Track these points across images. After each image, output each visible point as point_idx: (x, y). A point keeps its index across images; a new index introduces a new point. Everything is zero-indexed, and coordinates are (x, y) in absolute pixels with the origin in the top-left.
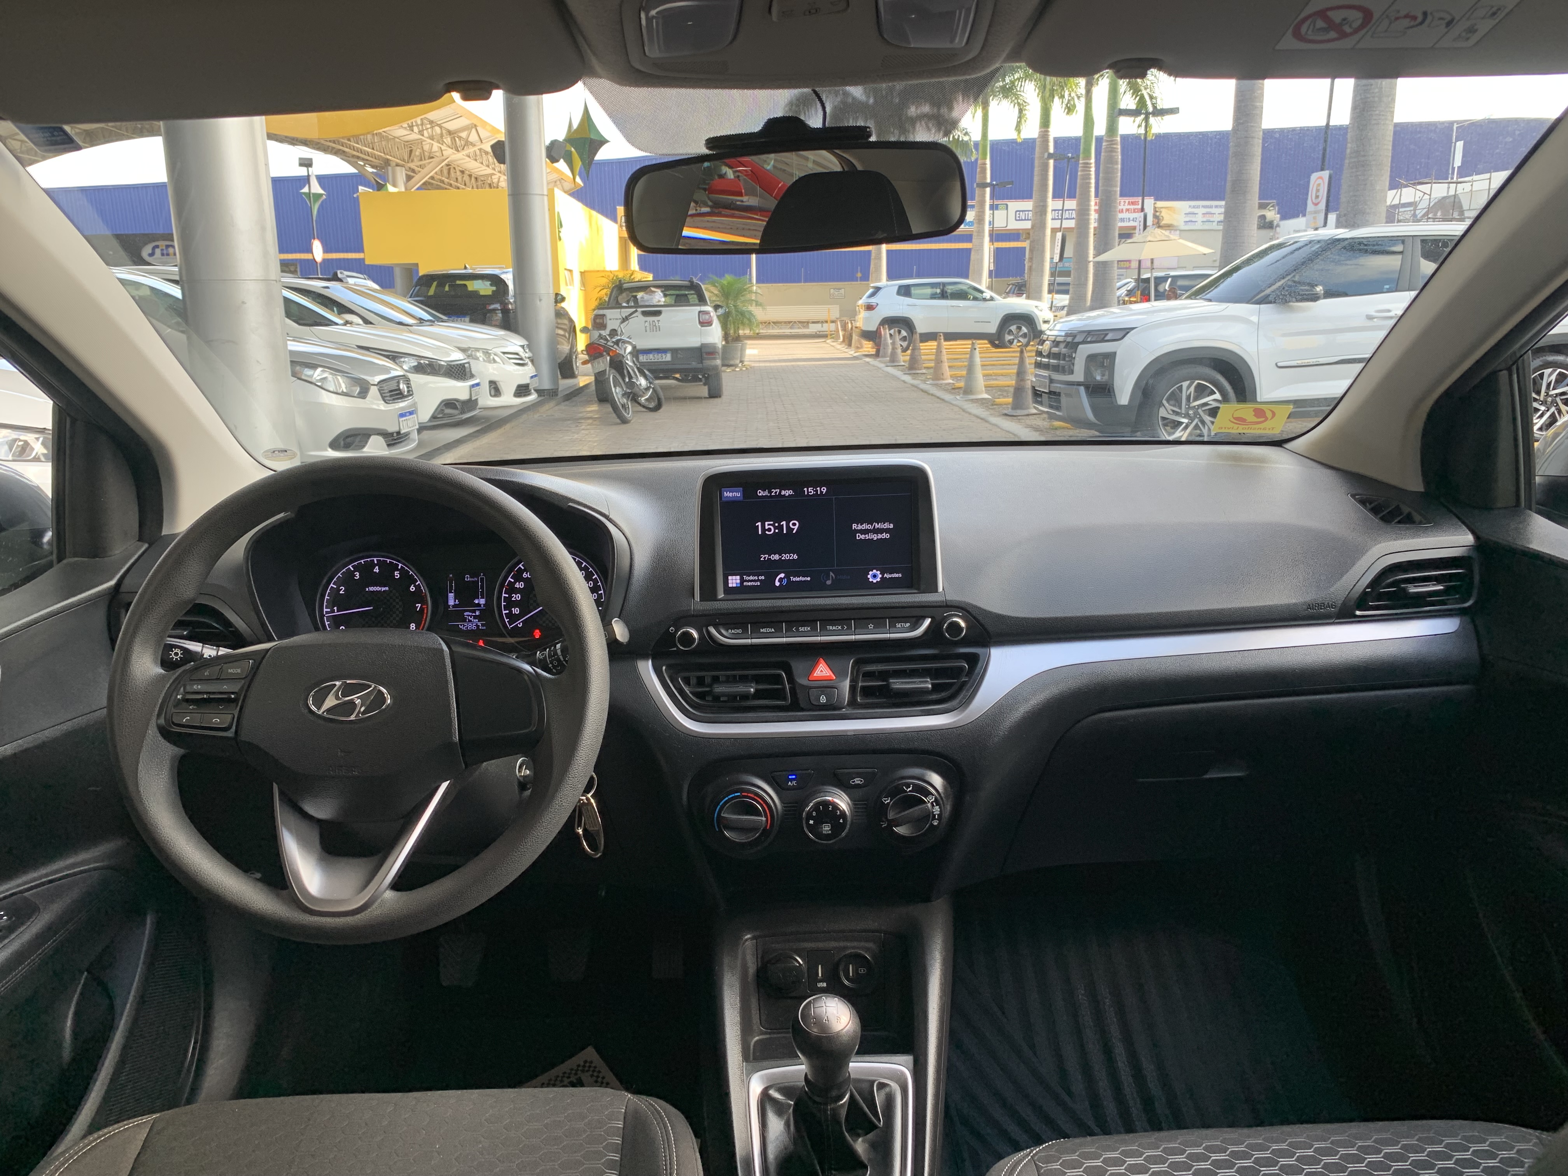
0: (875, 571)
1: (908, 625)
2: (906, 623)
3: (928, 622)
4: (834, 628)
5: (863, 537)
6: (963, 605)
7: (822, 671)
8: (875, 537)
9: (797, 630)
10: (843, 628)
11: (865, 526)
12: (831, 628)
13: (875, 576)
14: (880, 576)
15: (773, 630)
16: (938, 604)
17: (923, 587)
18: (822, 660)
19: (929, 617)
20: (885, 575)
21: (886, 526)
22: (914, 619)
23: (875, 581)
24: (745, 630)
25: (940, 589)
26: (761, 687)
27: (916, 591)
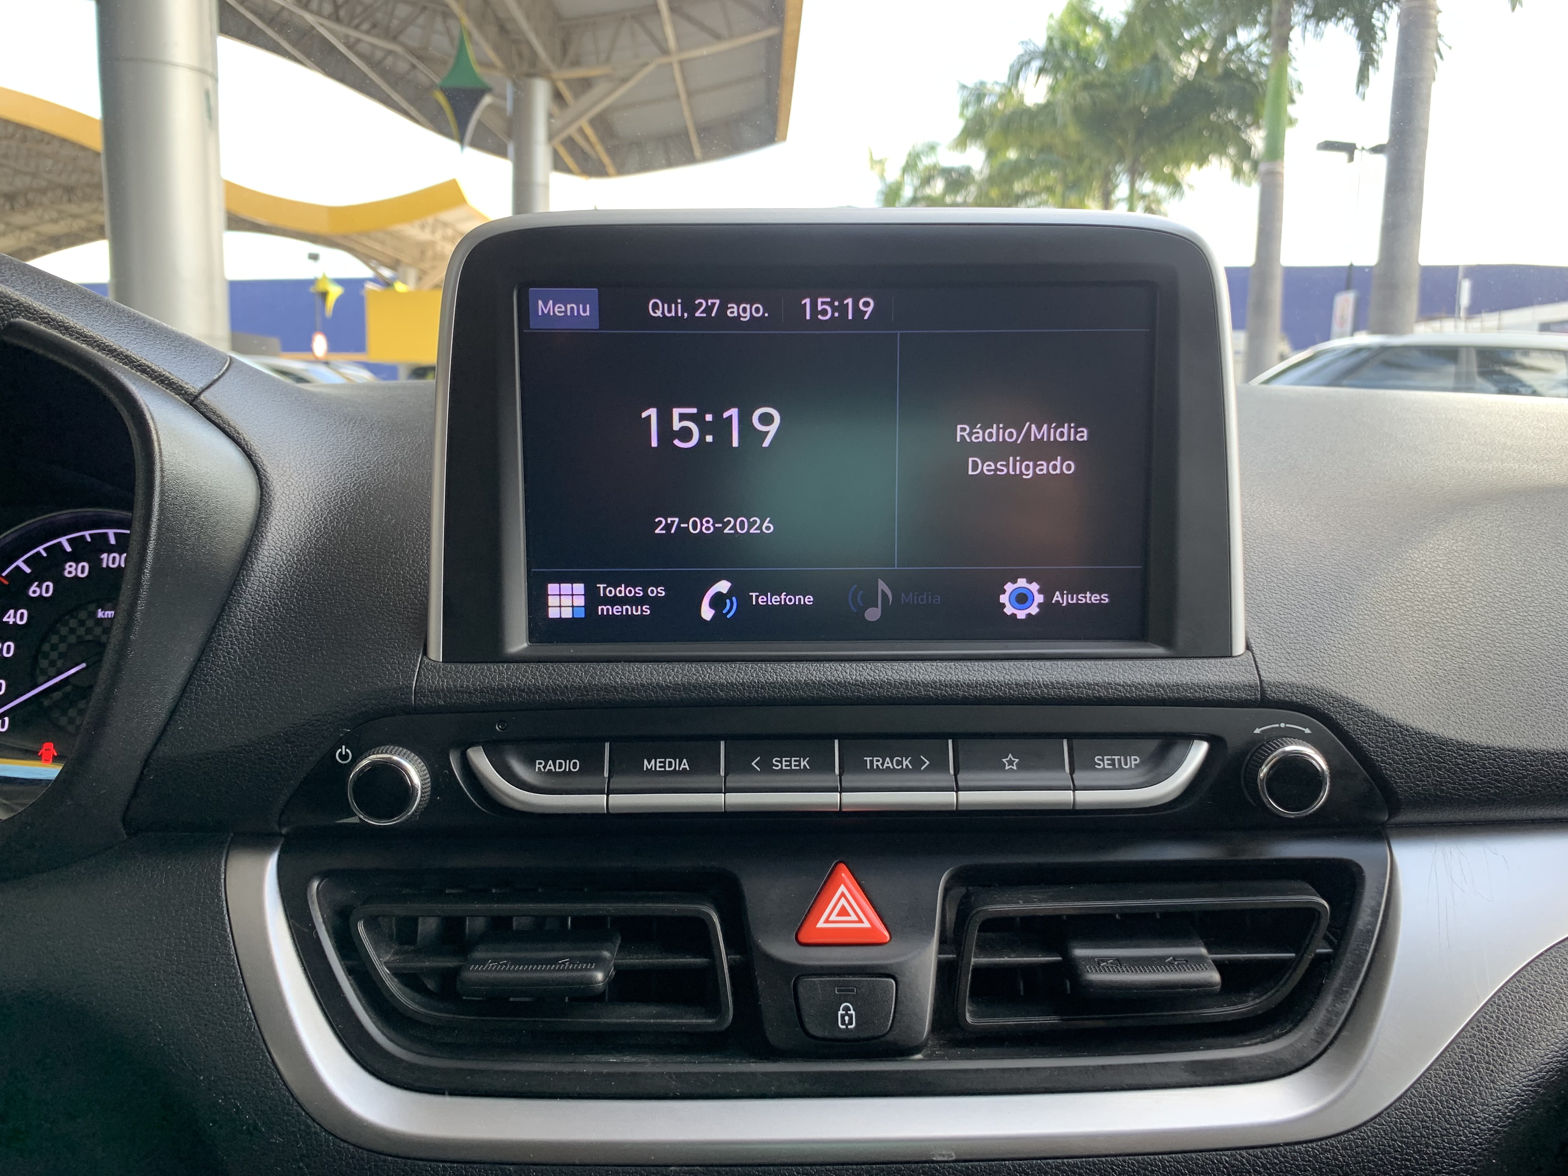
0: (1022, 582)
1: (1134, 760)
2: (1126, 754)
3: (1199, 751)
4: (888, 763)
5: (987, 468)
6: (1314, 702)
7: (843, 912)
8: (1027, 470)
9: (766, 767)
10: (917, 764)
11: (995, 434)
12: (877, 762)
13: (1022, 599)
14: (1039, 598)
15: (685, 765)
16: (1235, 695)
17: (1182, 636)
18: (844, 873)
19: (1202, 738)
20: (1057, 596)
21: (1065, 433)
22: (1152, 745)
23: (1021, 615)
24: (591, 766)
25: (1239, 647)
26: (636, 960)
27: (1160, 651)
